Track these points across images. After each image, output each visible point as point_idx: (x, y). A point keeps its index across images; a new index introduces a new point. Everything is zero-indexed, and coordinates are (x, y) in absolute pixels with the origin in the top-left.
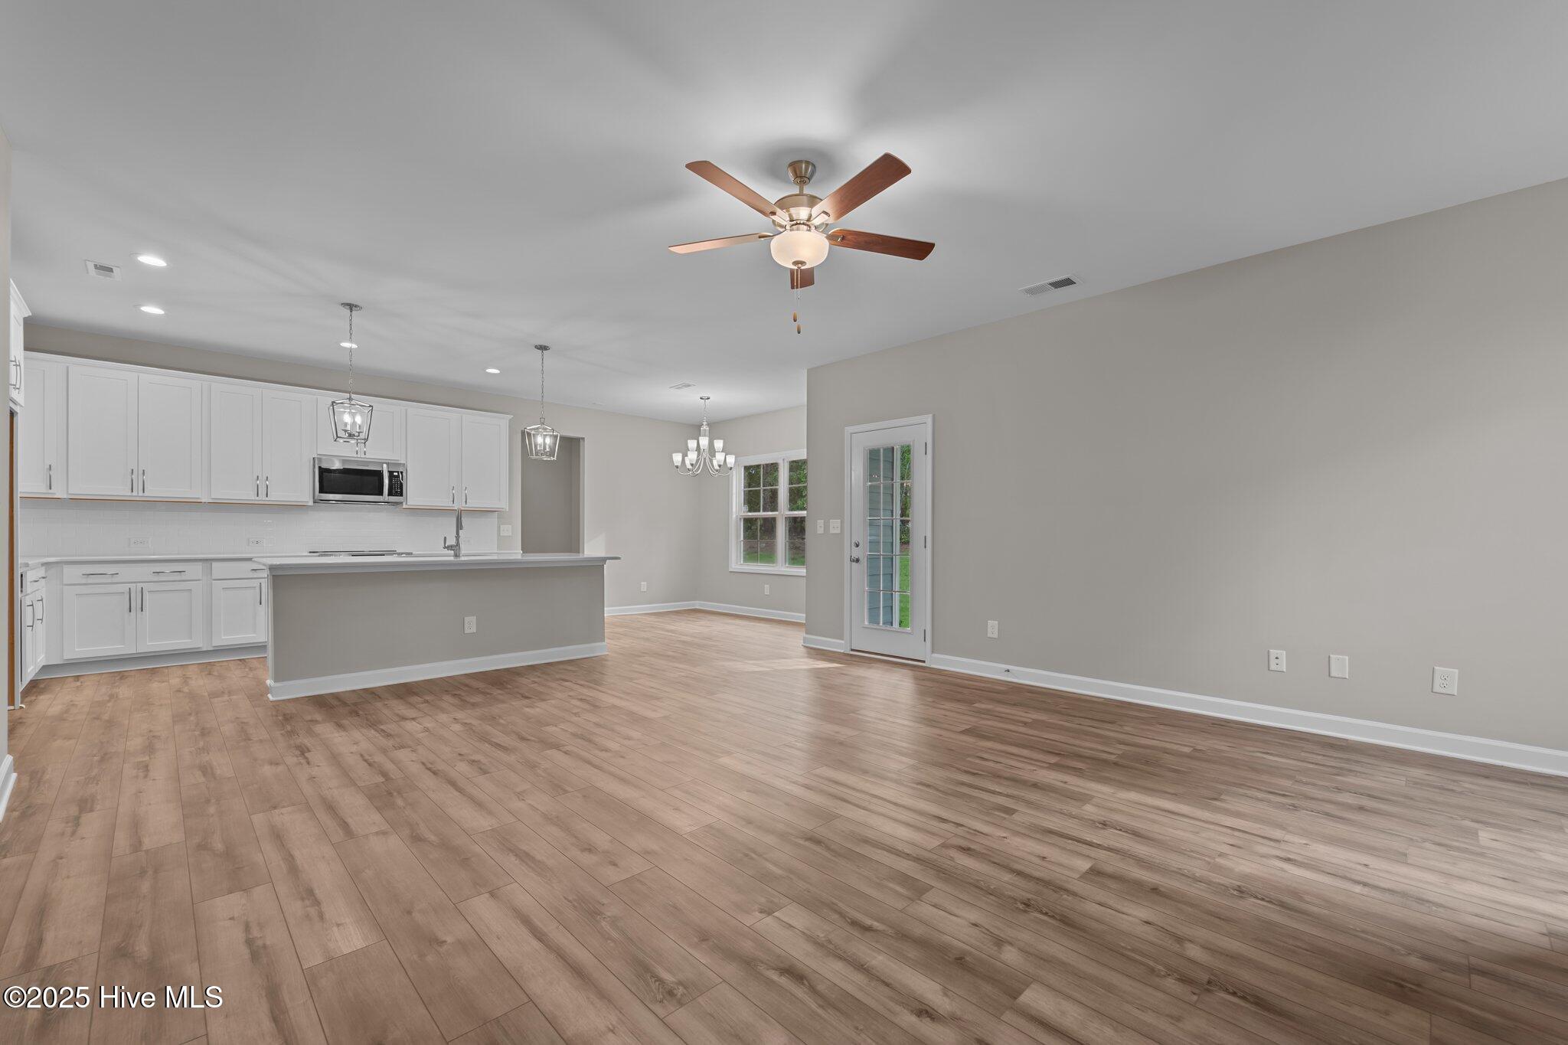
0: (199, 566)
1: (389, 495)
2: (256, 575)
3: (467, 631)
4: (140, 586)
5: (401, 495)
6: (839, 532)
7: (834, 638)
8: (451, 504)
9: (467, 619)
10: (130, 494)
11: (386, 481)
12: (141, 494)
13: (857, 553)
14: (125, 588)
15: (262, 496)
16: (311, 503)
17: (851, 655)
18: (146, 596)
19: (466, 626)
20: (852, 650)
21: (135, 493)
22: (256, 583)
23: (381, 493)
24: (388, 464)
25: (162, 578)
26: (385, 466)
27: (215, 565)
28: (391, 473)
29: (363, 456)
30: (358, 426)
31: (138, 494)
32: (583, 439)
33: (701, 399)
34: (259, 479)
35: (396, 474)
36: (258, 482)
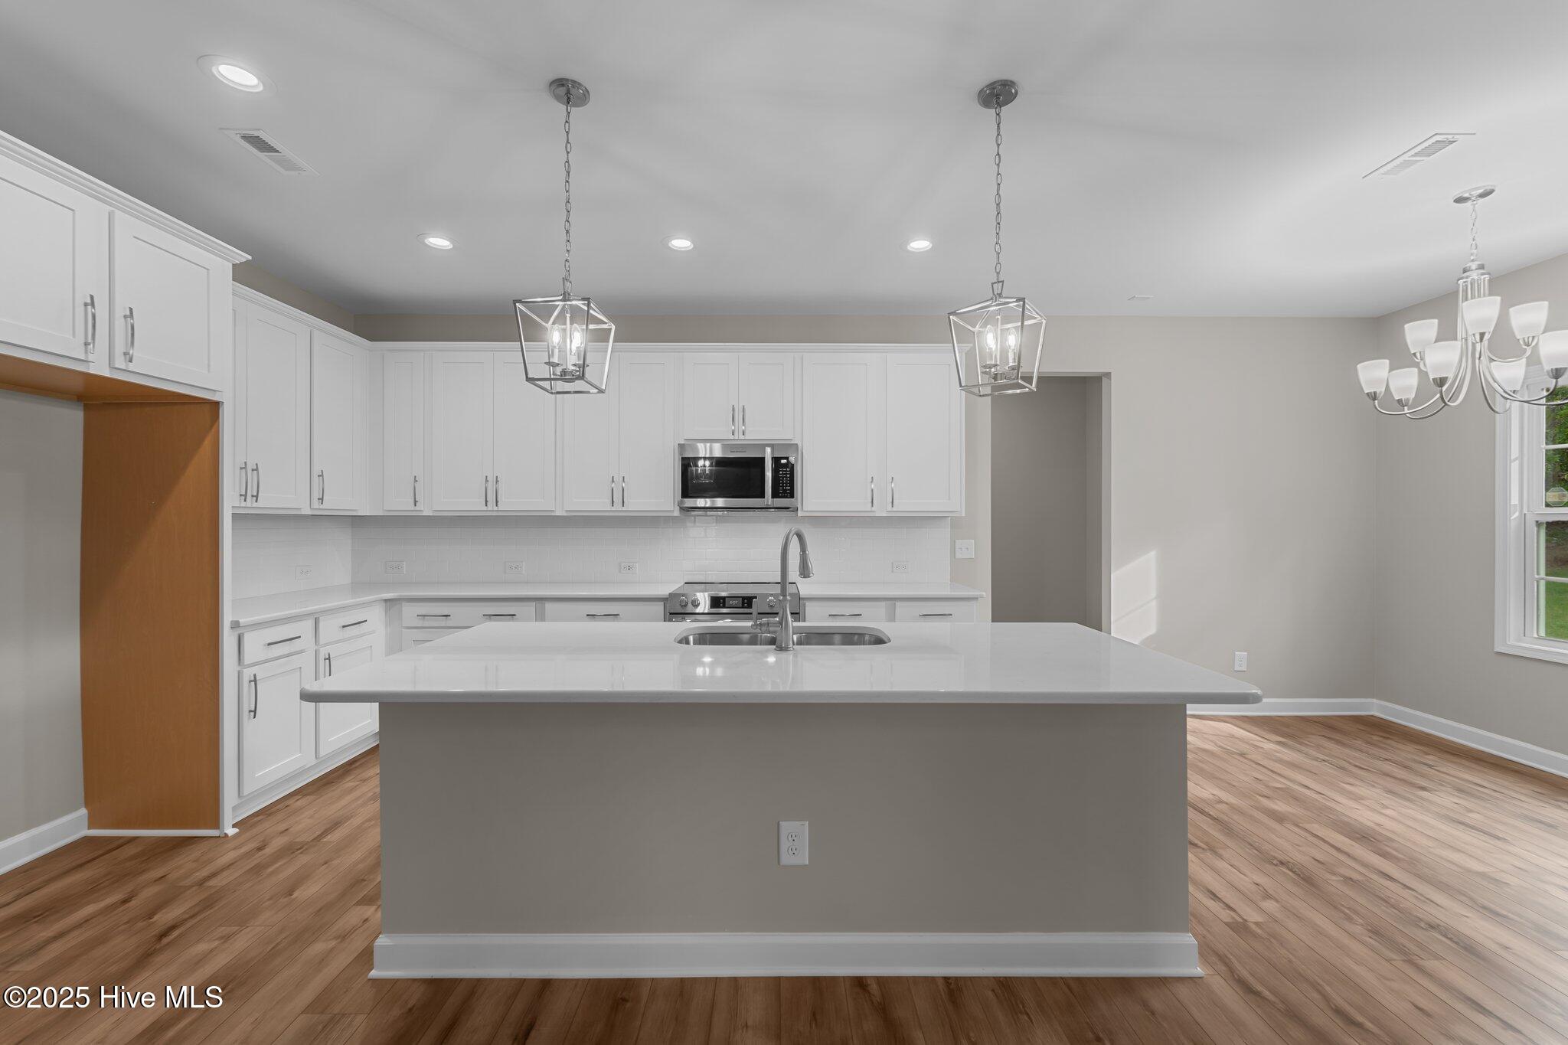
1: (773, 497)
3: (786, 859)
5: (792, 496)
8: (868, 507)
9: (787, 827)
11: (769, 474)
12: (494, 507)
15: (617, 505)
16: (677, 513)
19: (785, 845)
21: (488, 508)
23: (762, 495)
24: (772, 446)
26: (768, 450)
28: (776, 460)
29: (742, 437)
32: (1108, 375)
33: (1460, 200)
34: (613, 481)
35: (783, 461)
36: (613, 485)
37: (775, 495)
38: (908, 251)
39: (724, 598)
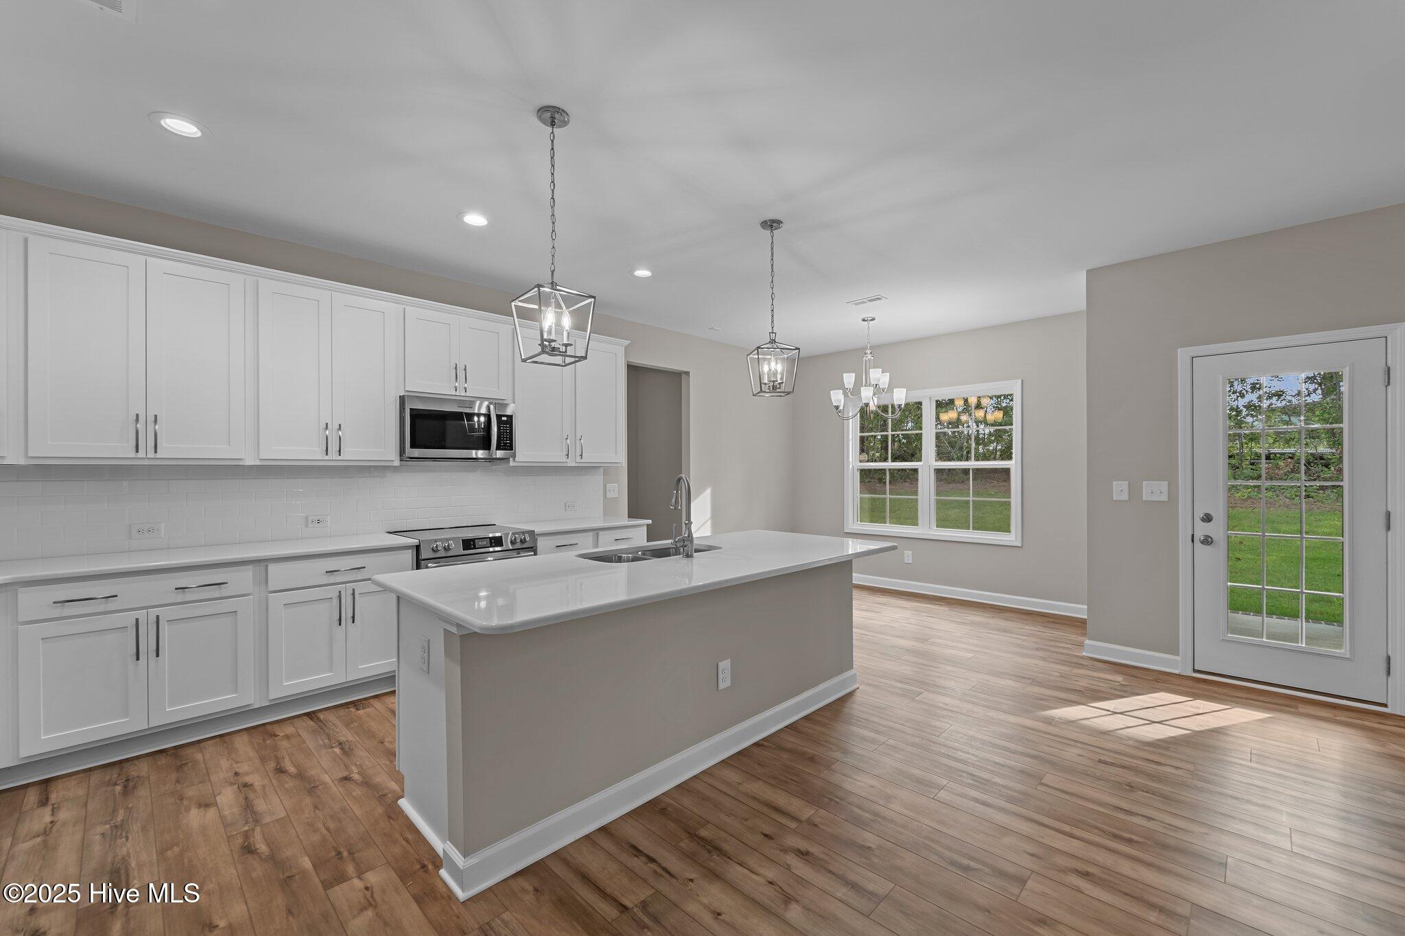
0: (248, 573)
1: (498, 449)
2: (332, 579)
4: (153, 612)
5: (509, 448)
6: (1164, 498)
7: (1149, 650)
8: (563, 458)
10: (133, 455)
11: (495, 430)
12: (151, 454)
13: (1202, 529)
14: (128, 619)
15: (333, 454)
16: (397, 463)
17: (1198, 680)
18: (165, 629)
20: (1195, 671)
21: (141, 454)
22: (332, 592)
23: (487, 448)
25: (189, 596)
27: (272, 568)
28: (499, 417)
30: (565, 334)
31: (146, 453)
32: (687, 373)
33: (864, 320)
34: (327, 428)
35: (504, 419)
36: (327, 432)
37: (499, 446)
38: (635, 276)
39: (473, 540)
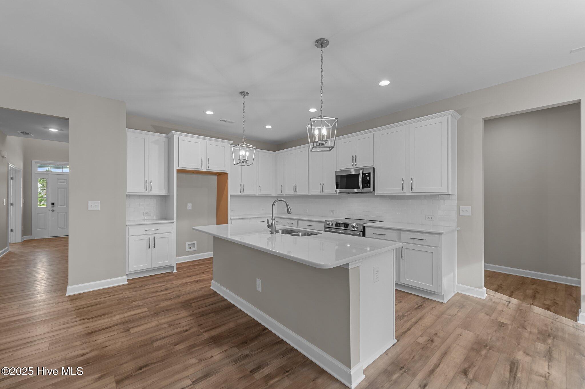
5: (370, 187)
8: (402, 191)
11: (360, 179)
16: (338, 194)
24: (363, 169)
26: (361, 171)
28: (363, 174)
29: (355, 167)
35: (367, 174)
36: (320, 186)
37: (363, 187)
39: (339, 223)
